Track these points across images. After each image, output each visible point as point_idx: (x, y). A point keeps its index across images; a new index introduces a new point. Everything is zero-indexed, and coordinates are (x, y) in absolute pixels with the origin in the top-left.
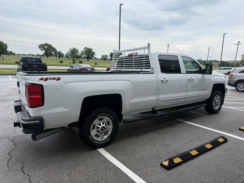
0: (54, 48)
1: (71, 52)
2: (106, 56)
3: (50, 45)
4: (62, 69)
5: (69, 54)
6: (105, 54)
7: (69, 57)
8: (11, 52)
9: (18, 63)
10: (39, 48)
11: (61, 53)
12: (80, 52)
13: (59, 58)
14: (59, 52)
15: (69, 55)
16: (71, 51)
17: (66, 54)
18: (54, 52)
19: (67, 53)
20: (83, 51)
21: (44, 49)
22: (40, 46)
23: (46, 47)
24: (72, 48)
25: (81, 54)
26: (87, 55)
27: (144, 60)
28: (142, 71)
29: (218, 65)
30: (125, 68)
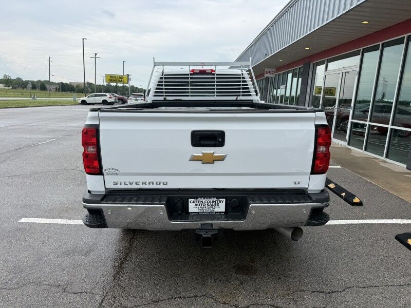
27: (241, 83)
28: (239, 100)
29: (56, 89)
30: (191, 96)
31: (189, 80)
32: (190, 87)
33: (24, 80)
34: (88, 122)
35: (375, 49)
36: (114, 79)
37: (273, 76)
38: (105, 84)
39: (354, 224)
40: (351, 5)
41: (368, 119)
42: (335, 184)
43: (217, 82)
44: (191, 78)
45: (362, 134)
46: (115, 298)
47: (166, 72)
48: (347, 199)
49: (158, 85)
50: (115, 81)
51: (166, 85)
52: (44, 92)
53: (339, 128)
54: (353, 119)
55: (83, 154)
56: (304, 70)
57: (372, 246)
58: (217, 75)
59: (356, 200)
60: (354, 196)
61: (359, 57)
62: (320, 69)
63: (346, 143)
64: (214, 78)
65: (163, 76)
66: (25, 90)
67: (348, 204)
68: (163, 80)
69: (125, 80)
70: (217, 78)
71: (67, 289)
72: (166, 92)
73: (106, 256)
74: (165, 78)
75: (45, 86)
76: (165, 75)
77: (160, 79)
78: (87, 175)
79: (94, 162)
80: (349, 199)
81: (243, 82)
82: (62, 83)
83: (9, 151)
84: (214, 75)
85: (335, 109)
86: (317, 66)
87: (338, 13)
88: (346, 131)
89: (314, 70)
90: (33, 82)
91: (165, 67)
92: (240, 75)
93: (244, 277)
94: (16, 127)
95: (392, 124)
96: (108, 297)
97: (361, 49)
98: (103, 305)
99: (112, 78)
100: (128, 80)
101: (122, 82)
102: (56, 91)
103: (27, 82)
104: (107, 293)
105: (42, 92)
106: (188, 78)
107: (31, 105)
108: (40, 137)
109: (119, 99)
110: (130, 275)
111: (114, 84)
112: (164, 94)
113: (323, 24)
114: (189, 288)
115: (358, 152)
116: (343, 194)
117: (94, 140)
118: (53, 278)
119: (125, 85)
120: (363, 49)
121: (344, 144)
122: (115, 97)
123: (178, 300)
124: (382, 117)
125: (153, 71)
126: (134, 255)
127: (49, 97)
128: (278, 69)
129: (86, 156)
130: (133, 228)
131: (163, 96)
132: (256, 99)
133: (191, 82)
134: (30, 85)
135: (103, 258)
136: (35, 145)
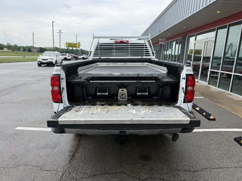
27: (144, 49)
28: (143, 59)
29: (37, 51)
30: (115, 56)
31: (114, 47)
32: (114, 51)
33: (19, 46)
34: (54, 73)
35: (224, 27)
36: (71, 45)
37: (164, 43)
38: (66, 48)
39: (210, 131)
40: (210, 2)
41: (220, 69)
42: (200, 108)
43: (130, 48)
44: (115, 46)
45: (217, 78)
46: (70, 173)
47: (100, 42)
48: (206, 116)
49: (96, 50)
50: (71, 46)
51: (100, 50)
52: (30, 53)
53: (203, 74)
54: (211, 69)
55: (52, 91)
56: (182, 40)
57: (220, 144)
58: (130, 44)
59: (212, 117)
60: (210, 115)
61: (215, 32)
62: (192, 39)
63: (207, 83)
64: (128, 46)
65: (99, 45)
66: (19, 52)
67: (207, 120)
68: (99, 47)
69: (77, 45)
70: (130, 46)
71: (43, 168)
72: (100, 54)
73: (65, 149)
74: (100, 46)
75: (31, 49)
76: (100, 44)
77: (97, 46)
78: (54, 103)
79: (58, 95)
80: (207, 116)
81: (145, 48)
82: (40, 47)
83: (10, 88)
84: (128, 43)
85: (201, 63)
86: (190, 37)
87: (202, 7)
88: (207, 76)
89: (189, 40)
90: (23, 47)
91: (100, 39)
92: (144, 44)
93: (144, 162)
94: (14, 74)
95: (235, 72)
96: (66, 173)
97: (216, 27)
98: (63, 178)
99: (70, 45)
100: (79, 46)
101: (76, 47)
102: (37, 52)
103: (20, 47)
104: (65, 171)
105: (29, 53)
106: (113, 46)
107: (23, 60)
108: (27, 79)
109: (74, 57)
110: (79, 160)
111: (71, 48)
112: (99, 55)
113: (194, 13)
114: (113, 168)
115: (214, 88)
116: (204, 114)
117: (58, 83)
118: (34, 162)
119: (77, 48)
120: (218, 28)
121: (206, 84)
122: (72, 56)
123: (106, 175)
124: (229, 68)
125: (93, 41)
126: (81, 149)
127: (33, 56)
128: (167, 39)
129: (53, 92)
130: (81, 133)
131: (98, 56)
132: (153, 58)
133: (115, 48)
134: (22, 49)
135: (63, 151)
136: (25, 84)
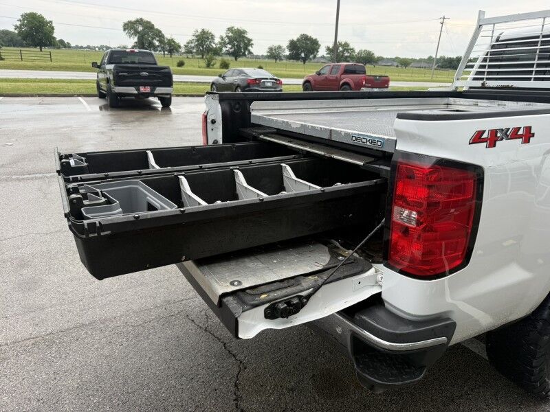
0: (157, 30)
1: (198, 41)
2: (280, 47)
3: (148, 23)
4: (190, 82)
5: (193, 45)
6: (276, 44)
7: (191, 52)
8: (62, 42)
9: (99, 67)
10: (125, 30)
11: (174, 42)
12: (217, 40)
13: (169, 56)
14: (169, 40)
15: (193, 48)
16: (197, 36)
17: (186, 46)
18: (159, 41)
19: (188, 43)
20: (224, 36)
21: (136, 32)
22: (125, 25)
23: (140, 28)
24: (200, 30)
25: (220, 43)
26: (233, 46)
32: (535, 62)
72: (489, 73)
112: (485, 76)
131: (483, 79)
